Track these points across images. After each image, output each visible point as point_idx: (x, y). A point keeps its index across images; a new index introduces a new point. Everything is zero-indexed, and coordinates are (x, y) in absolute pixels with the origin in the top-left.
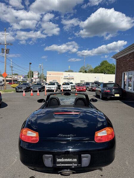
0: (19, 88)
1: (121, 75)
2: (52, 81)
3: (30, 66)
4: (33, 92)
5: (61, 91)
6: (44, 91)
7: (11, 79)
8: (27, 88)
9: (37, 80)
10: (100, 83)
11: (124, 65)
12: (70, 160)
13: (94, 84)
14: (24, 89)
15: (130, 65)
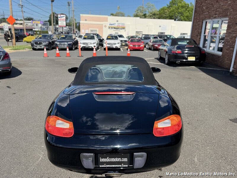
0: (36, 43)
1: (200, 26)
2: (90, 33)
3: (52, 6)
4: (59, 50)
5: (105, 49)
6: (76, 48)
7: (21, 26)
8: (50, 43)
9: (65, 28)
10: (166, 36)
11: (207, 8)
12: (119, 160)
13: (157, 38)
14: (45, 46)
15: (217, 9)
